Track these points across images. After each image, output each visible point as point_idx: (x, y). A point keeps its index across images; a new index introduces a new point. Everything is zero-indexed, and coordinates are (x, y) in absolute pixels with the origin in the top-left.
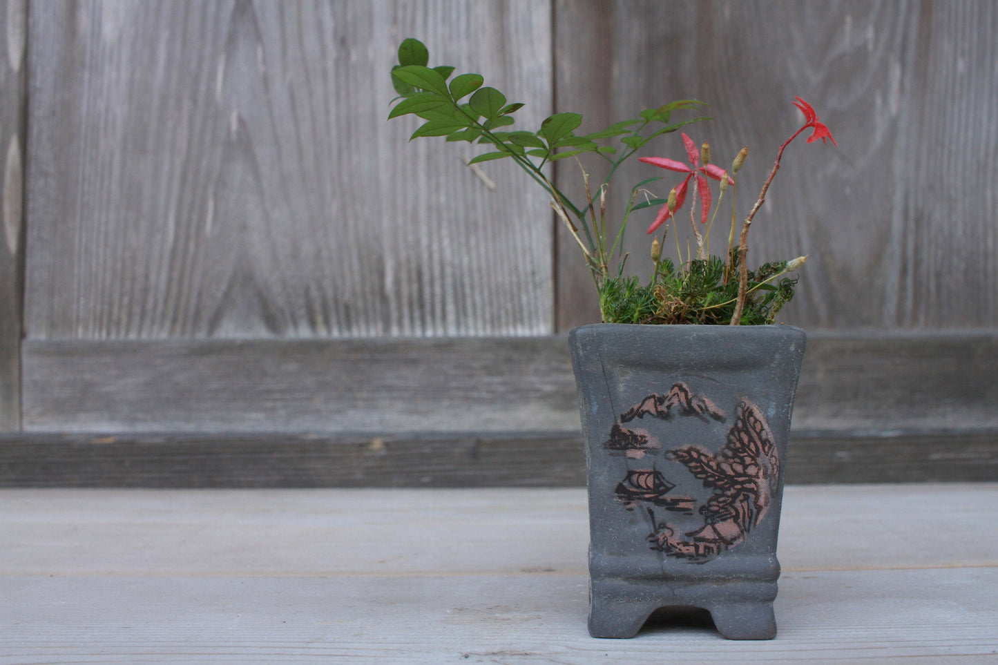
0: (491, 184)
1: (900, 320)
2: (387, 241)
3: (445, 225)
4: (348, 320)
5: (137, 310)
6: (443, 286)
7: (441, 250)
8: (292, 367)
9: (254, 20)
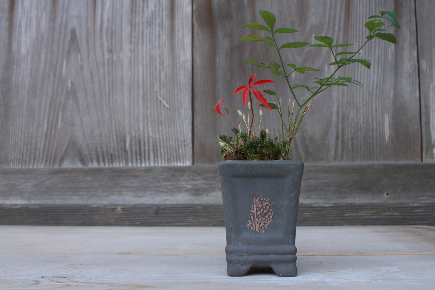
0: (168, 106)
2: (127, 129)
3: (150, 122)
4: (112, 161)
5: (32, 156)
6: (149, 146)
7: (148, 132)
8: (90, 178)
9: (77, 44)
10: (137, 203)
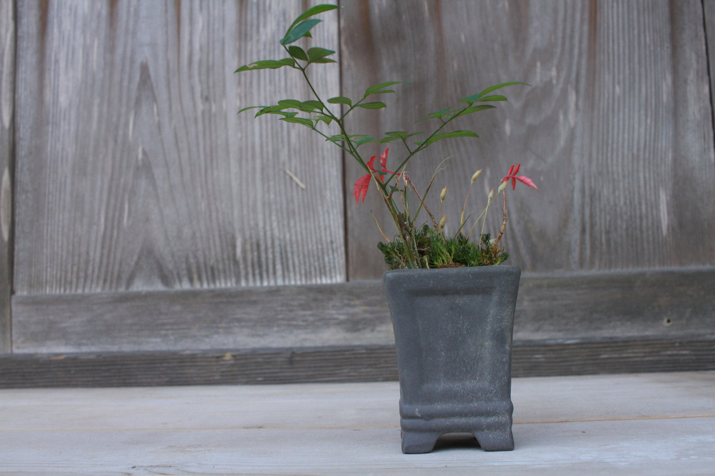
0: (303, 186)
1: (581, 265)
2: (237, 226)
3: (274, 213)
4: (213, 278)
6: (273, 253)
7: (272, 229)
8: (178, 308)
9: (152, 89)
10: (257, 346)
